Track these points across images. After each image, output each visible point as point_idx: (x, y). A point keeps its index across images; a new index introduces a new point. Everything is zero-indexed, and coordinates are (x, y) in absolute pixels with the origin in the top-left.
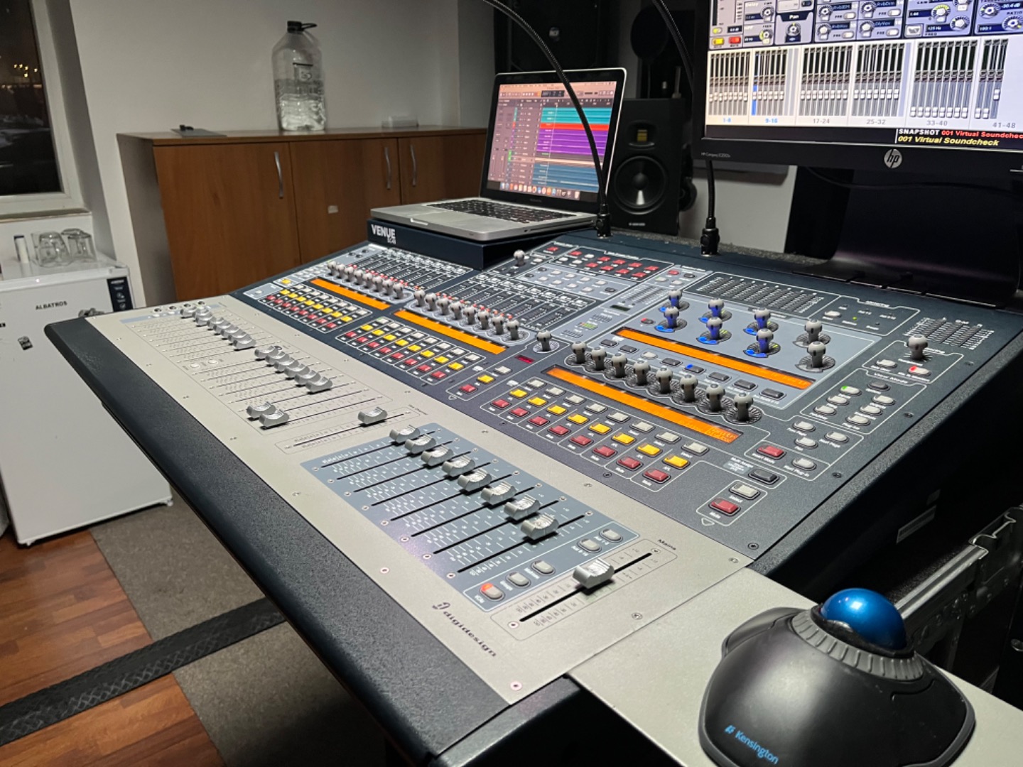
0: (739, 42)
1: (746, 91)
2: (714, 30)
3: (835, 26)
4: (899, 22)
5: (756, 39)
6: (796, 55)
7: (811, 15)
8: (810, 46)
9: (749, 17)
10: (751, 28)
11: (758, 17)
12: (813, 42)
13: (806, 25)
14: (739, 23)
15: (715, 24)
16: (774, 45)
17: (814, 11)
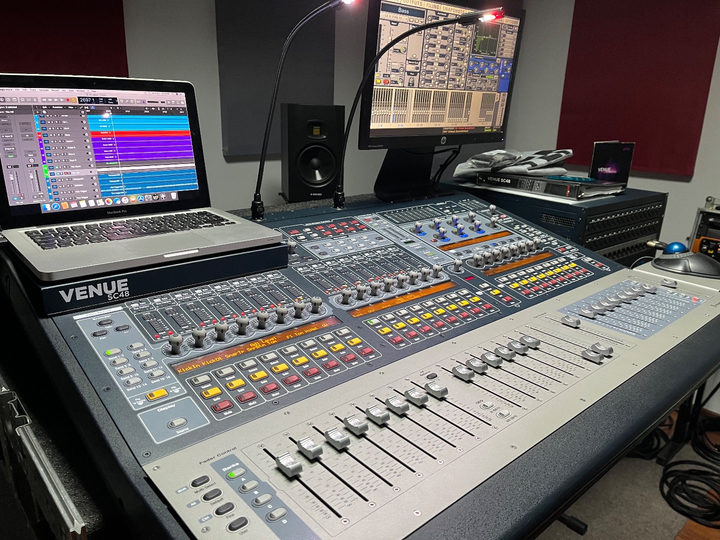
0: (388, 83)
1: (390, 110)
2: (376, 74)
3: (426, 81)
4: (446, 82)
5: (396, 82)
6: (412, 91)
7: (419, 74)
8: (417, 89)
9: (393, 70)
10: (394, 76)
11: (397, 71)
12: (418, 87)
13: (416, 78)
14: (389, 73)
15: (377, 71)
16: (403, 87)
17: (420, 72)
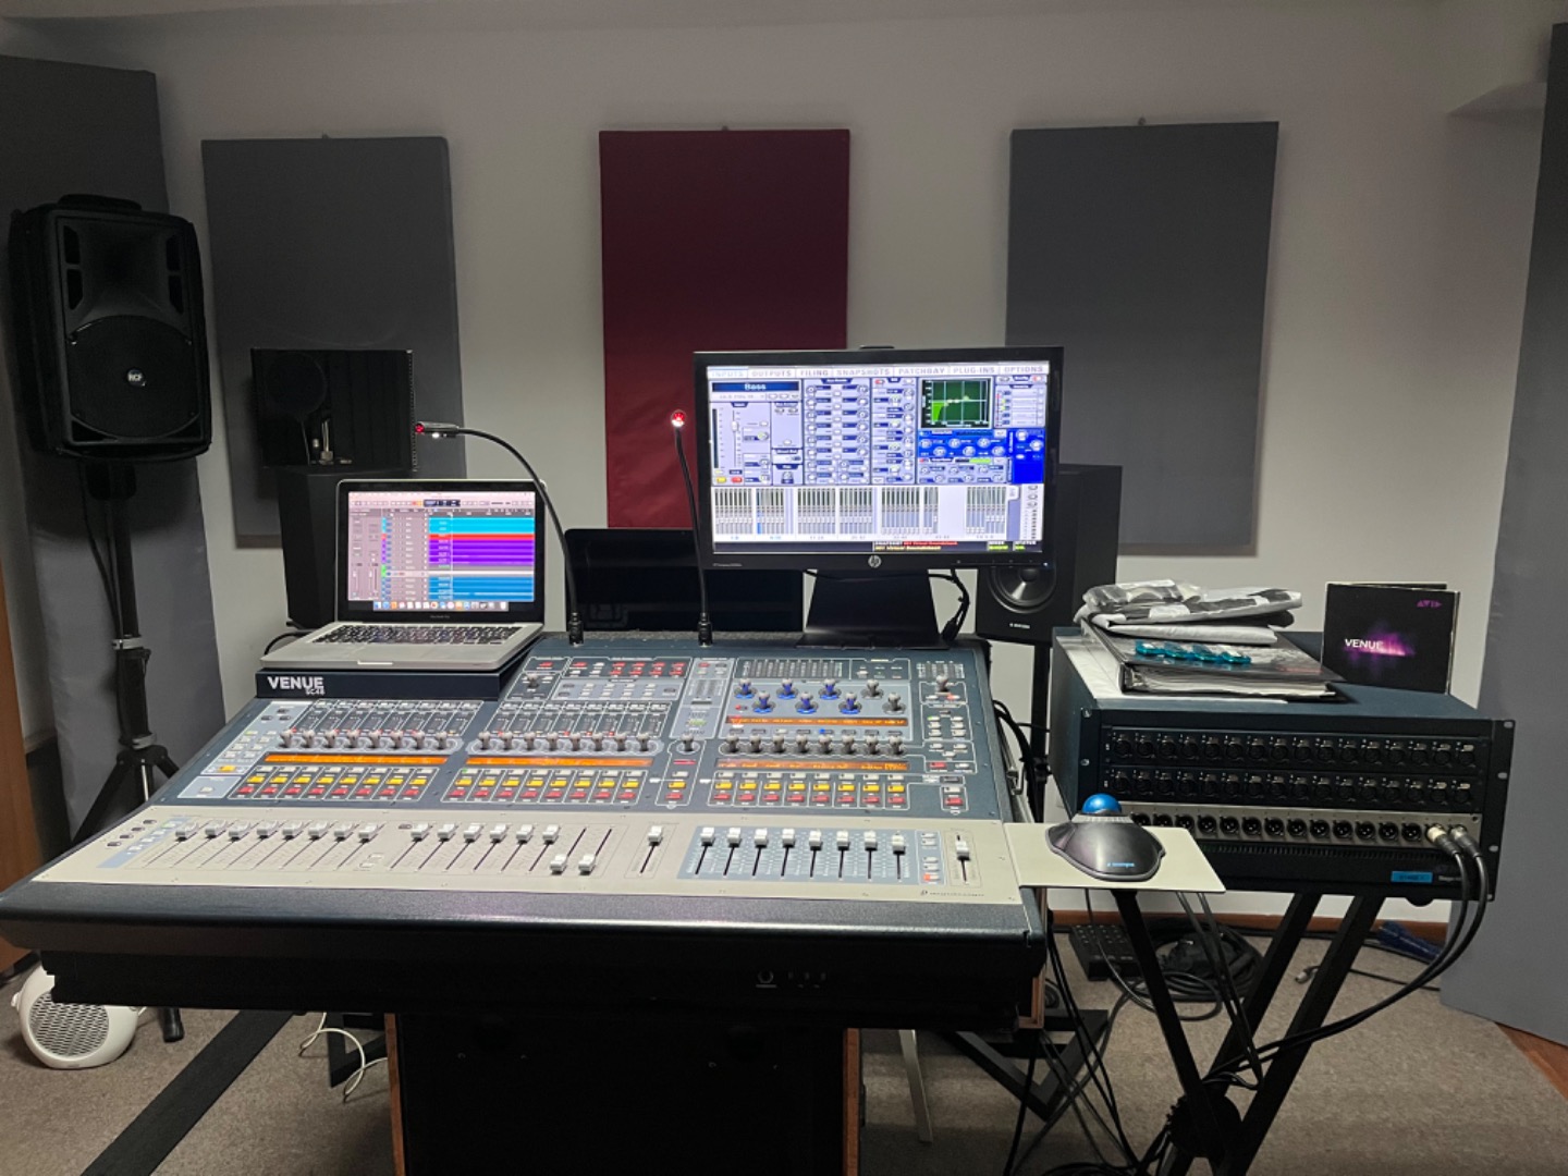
0: (741, 482)
1: (751, 516)
2: (715, 472)
3: (821, 475)
4: (867, 475)
5: (756, 480)
6: (792, 493)
7: (800, 467)
8: (802, 488)
9: (748, 464)
10: (750, 472)
11: (756, 464)
12: (804, 484)
13: (797, 474)
14: (741, 468)
15: (716, 466)
16: (772, 485)
17: (803, 464)
